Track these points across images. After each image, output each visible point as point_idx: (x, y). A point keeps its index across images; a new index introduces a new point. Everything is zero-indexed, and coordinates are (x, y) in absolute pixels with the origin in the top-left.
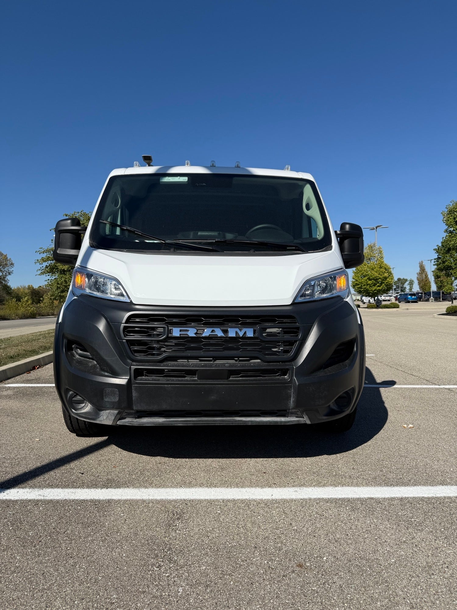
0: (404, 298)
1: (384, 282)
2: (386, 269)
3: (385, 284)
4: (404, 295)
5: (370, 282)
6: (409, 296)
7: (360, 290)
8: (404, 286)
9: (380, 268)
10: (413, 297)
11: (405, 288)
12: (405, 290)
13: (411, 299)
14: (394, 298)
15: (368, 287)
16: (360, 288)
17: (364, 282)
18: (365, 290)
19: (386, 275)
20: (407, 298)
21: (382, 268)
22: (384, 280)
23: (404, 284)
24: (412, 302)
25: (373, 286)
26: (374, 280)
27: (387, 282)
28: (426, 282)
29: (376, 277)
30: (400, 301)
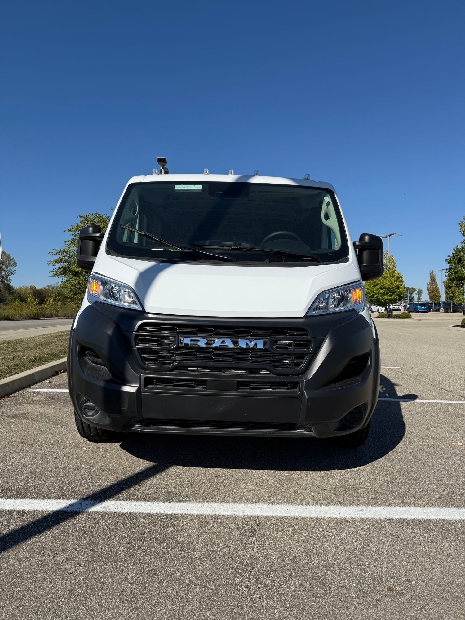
0: (414, 308)
1: (396, 291)
2: (398, 277)
3: (397, 293)
4: (413, 305)
5: (382, 291)
6: (419, 306)
7: (371, 299)
8: (413, 295)
9: (393, 277)
10: (423, 307)
11: (413, 297)
12: (414, 300)
13: (421, 309)
14: (403, 307)
15: (380, 296)
16: (372, 297)
17: (376, 291)
18: (377, 299)
19: (398, 284)
20: (417, 308)
21: (394, 277)
22: (396, 290)
23: (412, 293)
24: (422, 312)
25: (384, 295)
26: (386, 289)
27: (399, 292)
28: (437, 292)
29: (389, 286)
30: (410, 311)
